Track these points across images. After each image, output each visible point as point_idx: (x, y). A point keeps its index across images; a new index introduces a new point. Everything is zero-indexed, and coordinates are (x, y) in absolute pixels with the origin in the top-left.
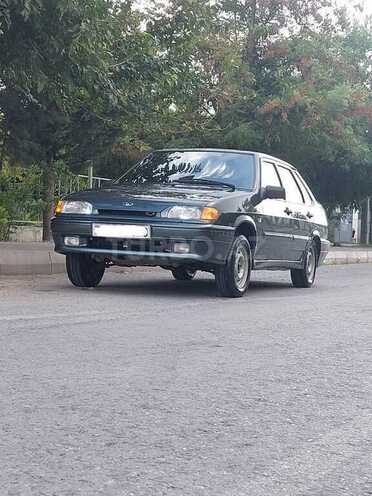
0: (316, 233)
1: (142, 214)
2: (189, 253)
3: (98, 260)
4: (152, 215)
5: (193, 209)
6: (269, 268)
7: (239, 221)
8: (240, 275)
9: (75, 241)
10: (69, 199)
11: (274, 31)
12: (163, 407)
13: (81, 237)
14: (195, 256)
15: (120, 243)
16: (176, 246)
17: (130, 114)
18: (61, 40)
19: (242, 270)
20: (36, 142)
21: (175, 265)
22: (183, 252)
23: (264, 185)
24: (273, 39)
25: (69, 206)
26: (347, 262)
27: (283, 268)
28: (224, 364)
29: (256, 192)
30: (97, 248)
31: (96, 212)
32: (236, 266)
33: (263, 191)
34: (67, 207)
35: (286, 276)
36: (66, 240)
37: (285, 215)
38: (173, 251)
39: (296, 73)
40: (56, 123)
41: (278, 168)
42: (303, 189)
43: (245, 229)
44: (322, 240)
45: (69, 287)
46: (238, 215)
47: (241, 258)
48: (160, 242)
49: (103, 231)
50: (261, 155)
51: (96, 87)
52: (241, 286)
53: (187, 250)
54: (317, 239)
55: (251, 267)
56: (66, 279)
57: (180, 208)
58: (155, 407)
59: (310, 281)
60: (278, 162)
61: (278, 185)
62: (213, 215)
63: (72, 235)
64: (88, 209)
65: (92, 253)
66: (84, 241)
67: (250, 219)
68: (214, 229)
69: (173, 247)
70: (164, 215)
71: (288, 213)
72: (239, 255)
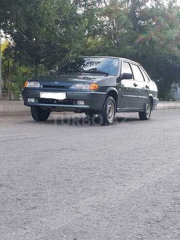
0: (151, 95)
1: (63, 87)
2: (85, 105)
3: (44, 109)
4: (67, 87)
7: (108, 90)
8: (110, 115)
9: (33, 100)
10: (30, 81)
13: (35, 98)
15: (52, 101)
19: (111, 113)
22: (81, 104)
23: (122, 73)
26: (175, 108)
30: (42, 103)
31: (42, 86)
32: (108, 111)
33: (122, 75)
34: (29, 85)
37: (134, 87)
40: (39, 47)
41: (131, 65)
42: (144, 74)
43: (112, 93)
44: (154, 98)
46: (108, 87)
47: (110, 107)
48: (68, 101)
49: (44, 95)
50: (122, 59)
52: (110, 120)
53: (83, 104)
55: (116, 111)
59: (148, 117)
60: (131, 62)
61: (131, 73)
62: (95, 87)
63: (31, 98)
64: (38, 85)
65: (41, 106)
66: (37, 100)
67: (115, 89)
68: (96, 94)
69: (77, 102)
70: (72, 88)
71: (135, 85)
72: (109, 106)
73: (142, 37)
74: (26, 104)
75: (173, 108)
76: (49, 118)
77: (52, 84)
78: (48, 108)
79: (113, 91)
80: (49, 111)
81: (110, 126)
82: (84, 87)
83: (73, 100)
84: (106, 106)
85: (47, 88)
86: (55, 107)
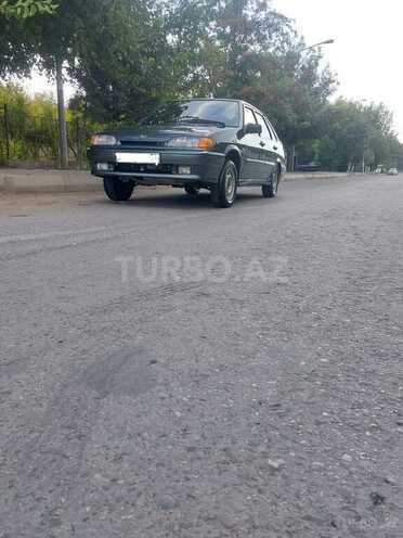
0: (279, 160)
1: (154, 144)
2: (191, 174)
3: (125, 181)
4: (161, 144)
5: (194, 139)
7: (228, 149)
8: (230, 191)
9: (105, 167)
13: (109, 163)
14: (195, 177)
16: (180, 168)
19: (230, 187)
22: (186, 173)
23: (246, 123)
25: (100, 139)
27: (257, 184)
29: (241, 128)
30: (121, 171)
31: (119, 143)
32: (226, 184)
33: (246, 127)
34: (98, 140)
35: (258, 190)
36: (98, 166)
37: (260, 147)
38: (178, 173)
41: (255, 113)
42: (270, 129)
43: (233, 155)
44: (282, 165)
46: (227, 144)
47: (230, 178)
48: (165, 167)
49: (123, 157)
50: (243, 102)
52: (230, 199)
53: (189, 172)
55: (237, 185)
59: (274, 193)
60: (255, 109)
61: (255, 123)
62: (208, 143)
63: (102, 162)
64: (113, 141)
65: (118, 176)
66: (112, 166)
67: (236, 148)
68: (209, 155)
69: (177, 170)
70: (169, 144)
71: (262, 145)
72: (228, 176)
74: (95, 172)
76: (133, 196)
77: (135, 138)
78: (131, 180)
79: (234, 152)
80: (131, 184)
81: (229, 210)
82: (189, 143)
83: (171, 165)
84: (224, 176)
85: (128, 146)
86: (141, 178)
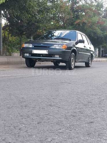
0: (92, 53)
1: (46, 47)
3: (34, 60)
4: (48, 47)
5: (60, 46)
6: (80, 62)
7: (72, 49)
8: (73, 64)
9: (28, 55)
10: (26, 43)
11: (78, 3)
12: (57, 105)
13: (29, 53)
14: (61, 58)
15: (39, 55)
16: (55, 56)
17: (42, 22)
18: (24, 2)
19: (73, 62)
20: (18, 30)
21: (55, 61)
22: (57, 57)
23: (79, 39)
24: (78, 5)
25: (26, 45)
27: (83, 62)
28: (73, 89)
29: (77, 41)
31: (33, 47)
32: (71, 61)
34: (25, 45)
35: (83, 64)
36: (25, 54)
38: (54, 57)
39: (84, 13)
41: (82, 35)
42: (88, 41)
43: (74, 51)
44: (93, 55)
45: (26, 67)
46: (72, 47)
48: (50, 55)
49: (35, 52)
50: (78, 31)
51: (33, 14)
52: (73, 67)
53: (58, 57)
54: (92, 54)
55: (75, 62)
56: (25, 65)
57: (56, 45)
58: (54, 106)
59: (90, 65)
60: (82, 33)
61: (82, 39)
62: (65, 47)
63: (27, 53)
64: (31, 46)
66: (30, 54)
67: (75, 48)
68: (66, 51)
70: (52, 47)
71: (85, 47)
72: (72, 58)
73: (78, 21)
74: (24, 57)
75: (95, 61)
83: (52, 54)
84: (71, 58)
86: (40, 59)
